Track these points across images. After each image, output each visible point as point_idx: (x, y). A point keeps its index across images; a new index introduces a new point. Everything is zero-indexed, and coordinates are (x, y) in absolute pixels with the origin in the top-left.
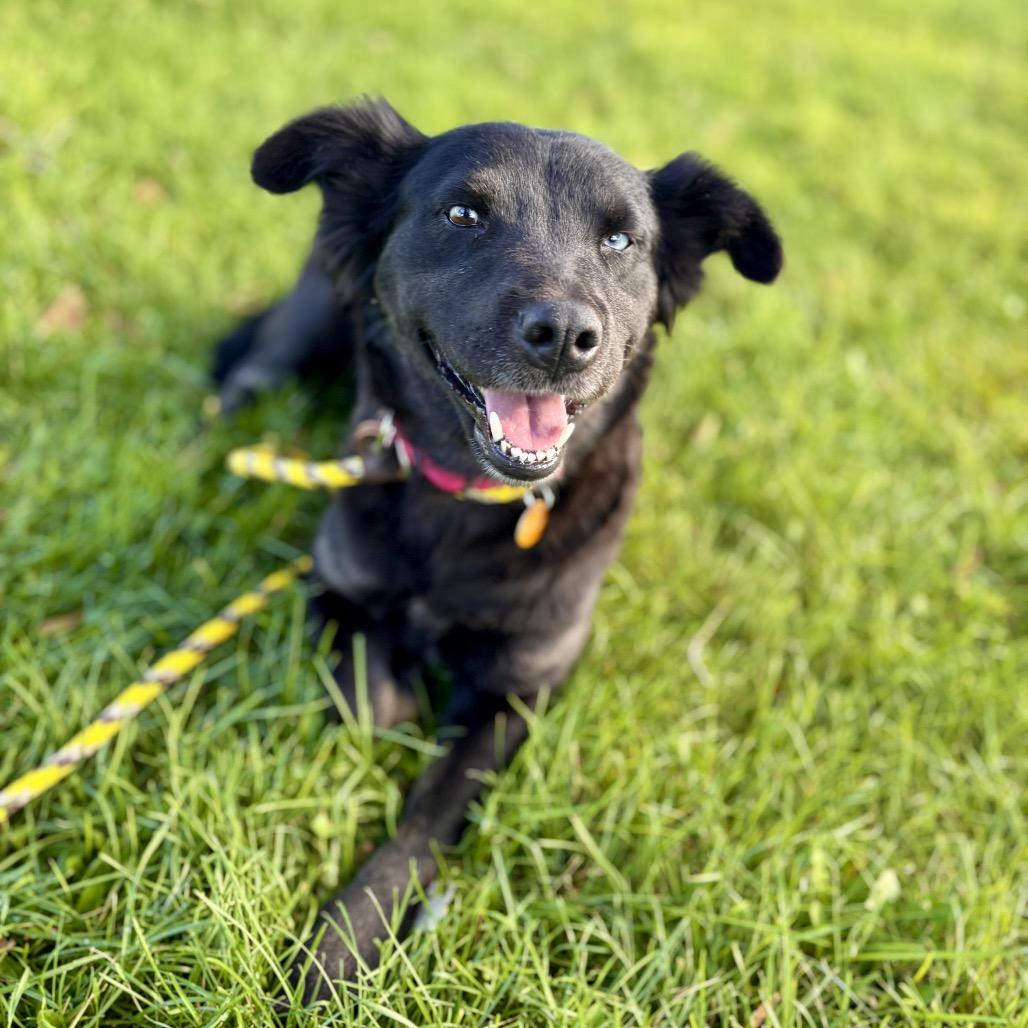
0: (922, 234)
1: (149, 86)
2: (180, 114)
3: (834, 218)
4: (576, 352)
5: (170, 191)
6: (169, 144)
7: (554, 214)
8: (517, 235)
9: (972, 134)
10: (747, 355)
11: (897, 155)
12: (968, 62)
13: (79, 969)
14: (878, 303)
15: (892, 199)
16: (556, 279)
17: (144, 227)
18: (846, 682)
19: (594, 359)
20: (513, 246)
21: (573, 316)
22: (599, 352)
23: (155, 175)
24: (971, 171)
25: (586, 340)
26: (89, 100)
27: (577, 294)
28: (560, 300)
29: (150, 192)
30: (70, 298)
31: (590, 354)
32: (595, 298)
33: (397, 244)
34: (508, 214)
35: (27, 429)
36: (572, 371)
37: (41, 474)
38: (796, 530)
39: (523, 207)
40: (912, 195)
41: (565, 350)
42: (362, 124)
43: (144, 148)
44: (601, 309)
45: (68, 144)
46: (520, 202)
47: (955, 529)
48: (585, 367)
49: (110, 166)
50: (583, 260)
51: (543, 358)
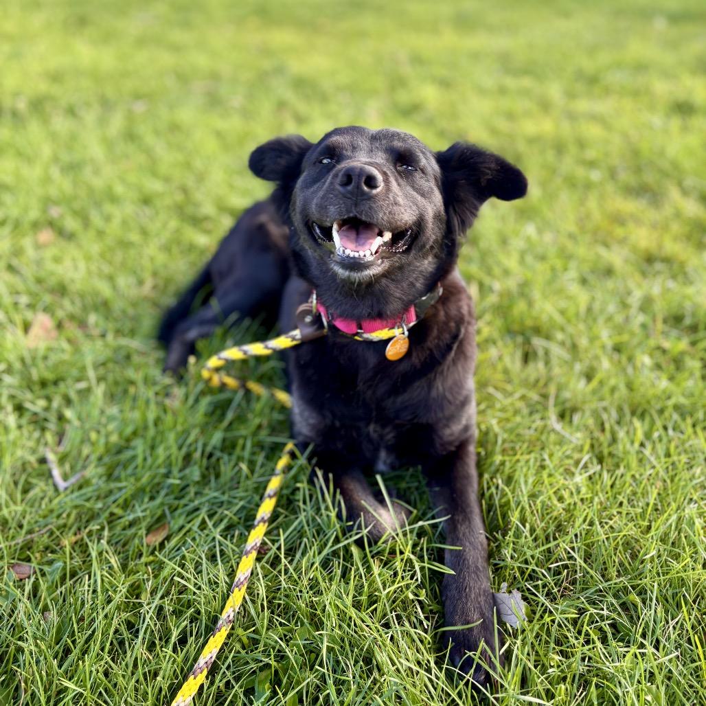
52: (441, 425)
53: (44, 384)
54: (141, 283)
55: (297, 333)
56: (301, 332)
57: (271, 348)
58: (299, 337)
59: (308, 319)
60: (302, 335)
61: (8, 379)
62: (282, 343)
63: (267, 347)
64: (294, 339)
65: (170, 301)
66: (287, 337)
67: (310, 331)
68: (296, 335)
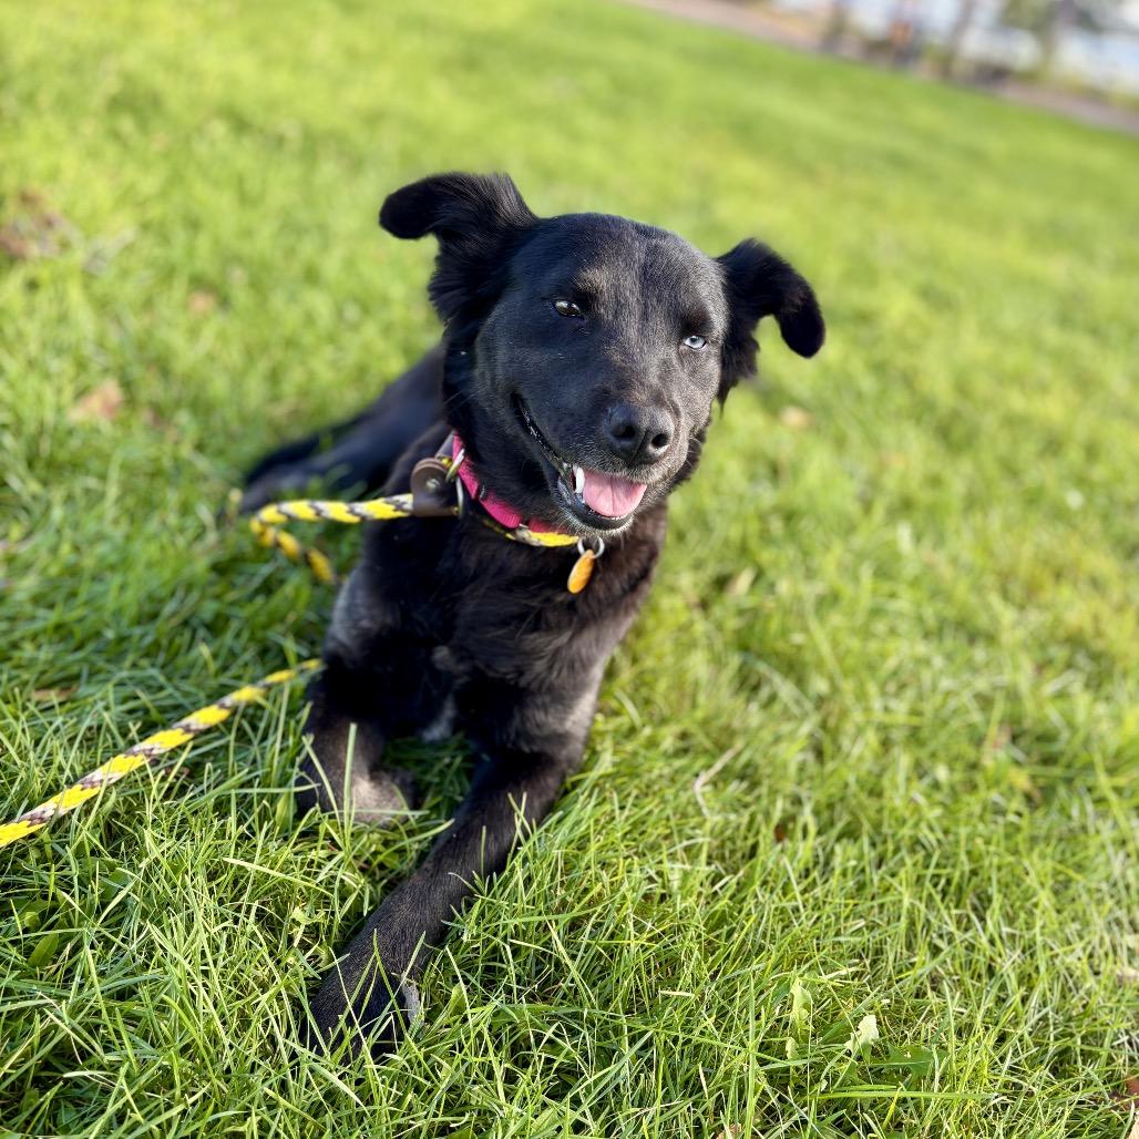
0: (990, 422)
1: (219, 205)
2: (247, 233)
3: (900, 398)
4: (651, 448)
5: (224, 302)
6: (230, 259)
7: (645, 316)
8: (612, 334)
9: (1052, 335)
10: (790, 517)
11: (973, 345)
12: (1057, 269)
13: (22, 1010)
14: (935, 482)
15: (962, 388)
16: (642, 384)
17: (194, 333)
18: (850, 833)
19: (665, 454)
20: (609, 344)
21: (653, 420)
22: (670, 449)
23: (211, 288)
24: (1045, 370)
25: (660, 440)
26: (155, 212)
27: (659, 400)
28: (644, 405)
29: (202, 303)
30: (111, 390)
31: (662, 450)
32: (672, 402)
33: (501, 314)
34: (606, 313)
35: (48, 507)
36: (646, 463)
37: (54, 550)
38: (820, 685)
39: (619, 307)
40: (982, 385)
41: (643, 446)
42: (486, 193)
43: (205, 262)
44: (676, 413)
45: (129, 249)
46: (618, 302)
47: (985, 702)
48: (657, 461)
49: (168, 274)
50: (665, 363)
51: (623, 449)
52: (539, 701)
53: (52, 464)
54: (275, 398)
55: (407, 500)
56: (414, 498)
57: (357, 515)
58: (409, 506)
59: (432, 484)
60: (414, 505)
61: (8, 440)
62: (380, 509)
63: (352, 512)
64: (399, 507)
65: (297, 433)
66: (388, 503)
67: (431, 505)
68: (404, 503)
